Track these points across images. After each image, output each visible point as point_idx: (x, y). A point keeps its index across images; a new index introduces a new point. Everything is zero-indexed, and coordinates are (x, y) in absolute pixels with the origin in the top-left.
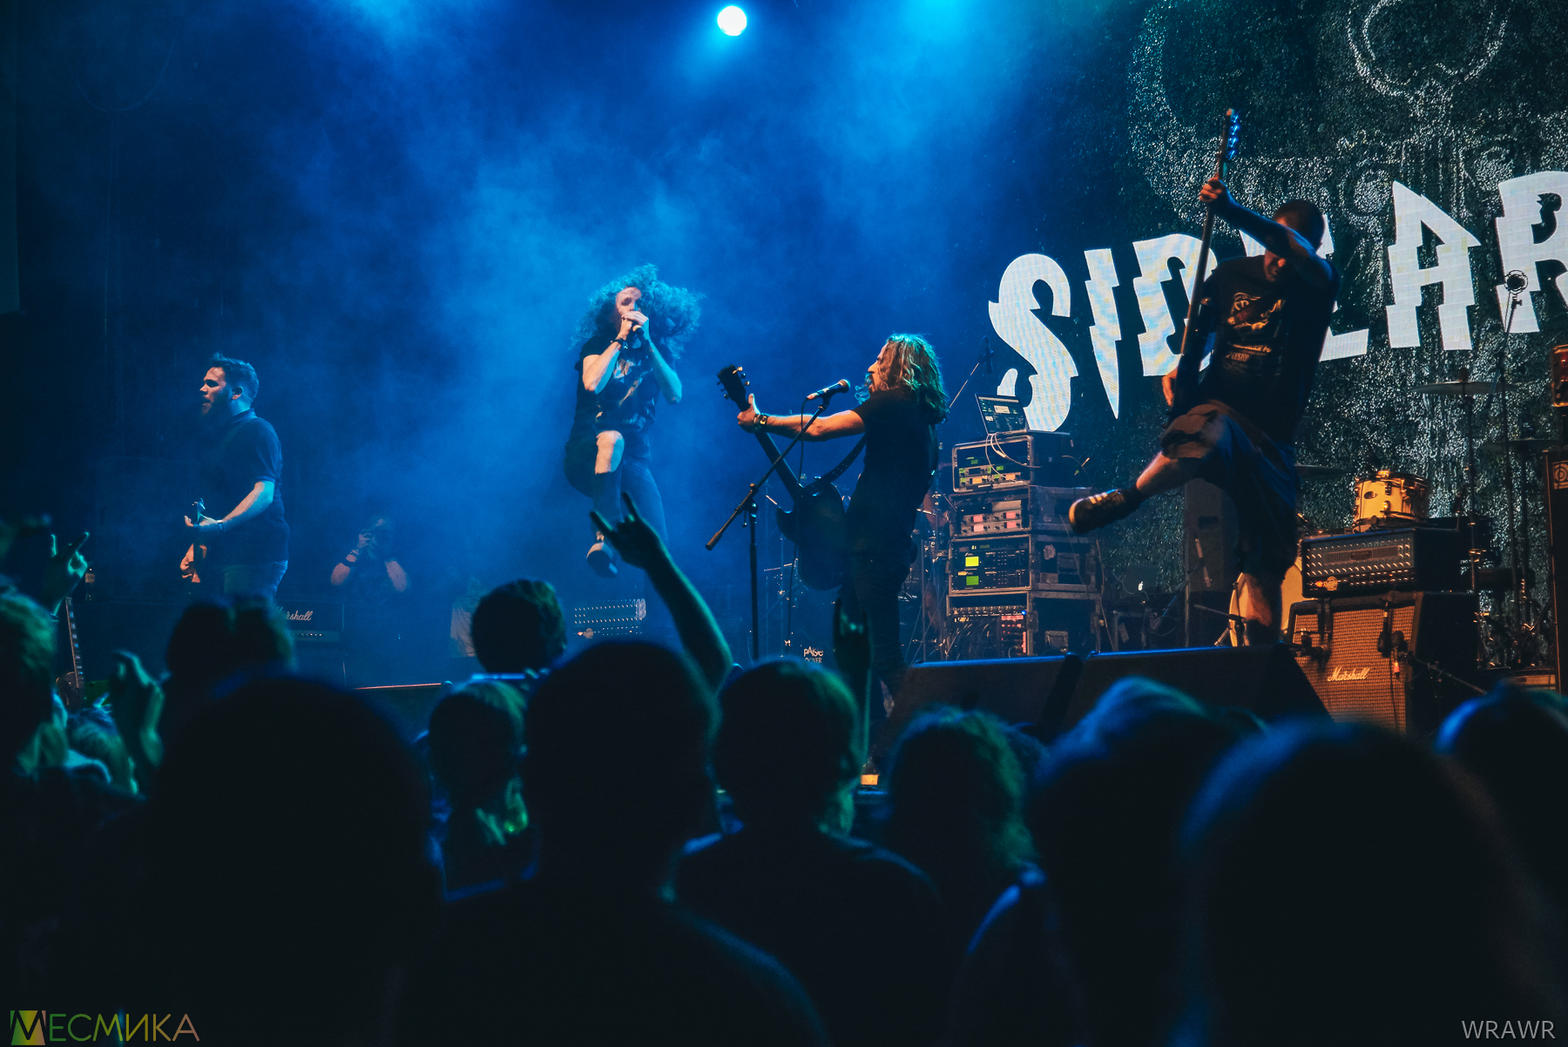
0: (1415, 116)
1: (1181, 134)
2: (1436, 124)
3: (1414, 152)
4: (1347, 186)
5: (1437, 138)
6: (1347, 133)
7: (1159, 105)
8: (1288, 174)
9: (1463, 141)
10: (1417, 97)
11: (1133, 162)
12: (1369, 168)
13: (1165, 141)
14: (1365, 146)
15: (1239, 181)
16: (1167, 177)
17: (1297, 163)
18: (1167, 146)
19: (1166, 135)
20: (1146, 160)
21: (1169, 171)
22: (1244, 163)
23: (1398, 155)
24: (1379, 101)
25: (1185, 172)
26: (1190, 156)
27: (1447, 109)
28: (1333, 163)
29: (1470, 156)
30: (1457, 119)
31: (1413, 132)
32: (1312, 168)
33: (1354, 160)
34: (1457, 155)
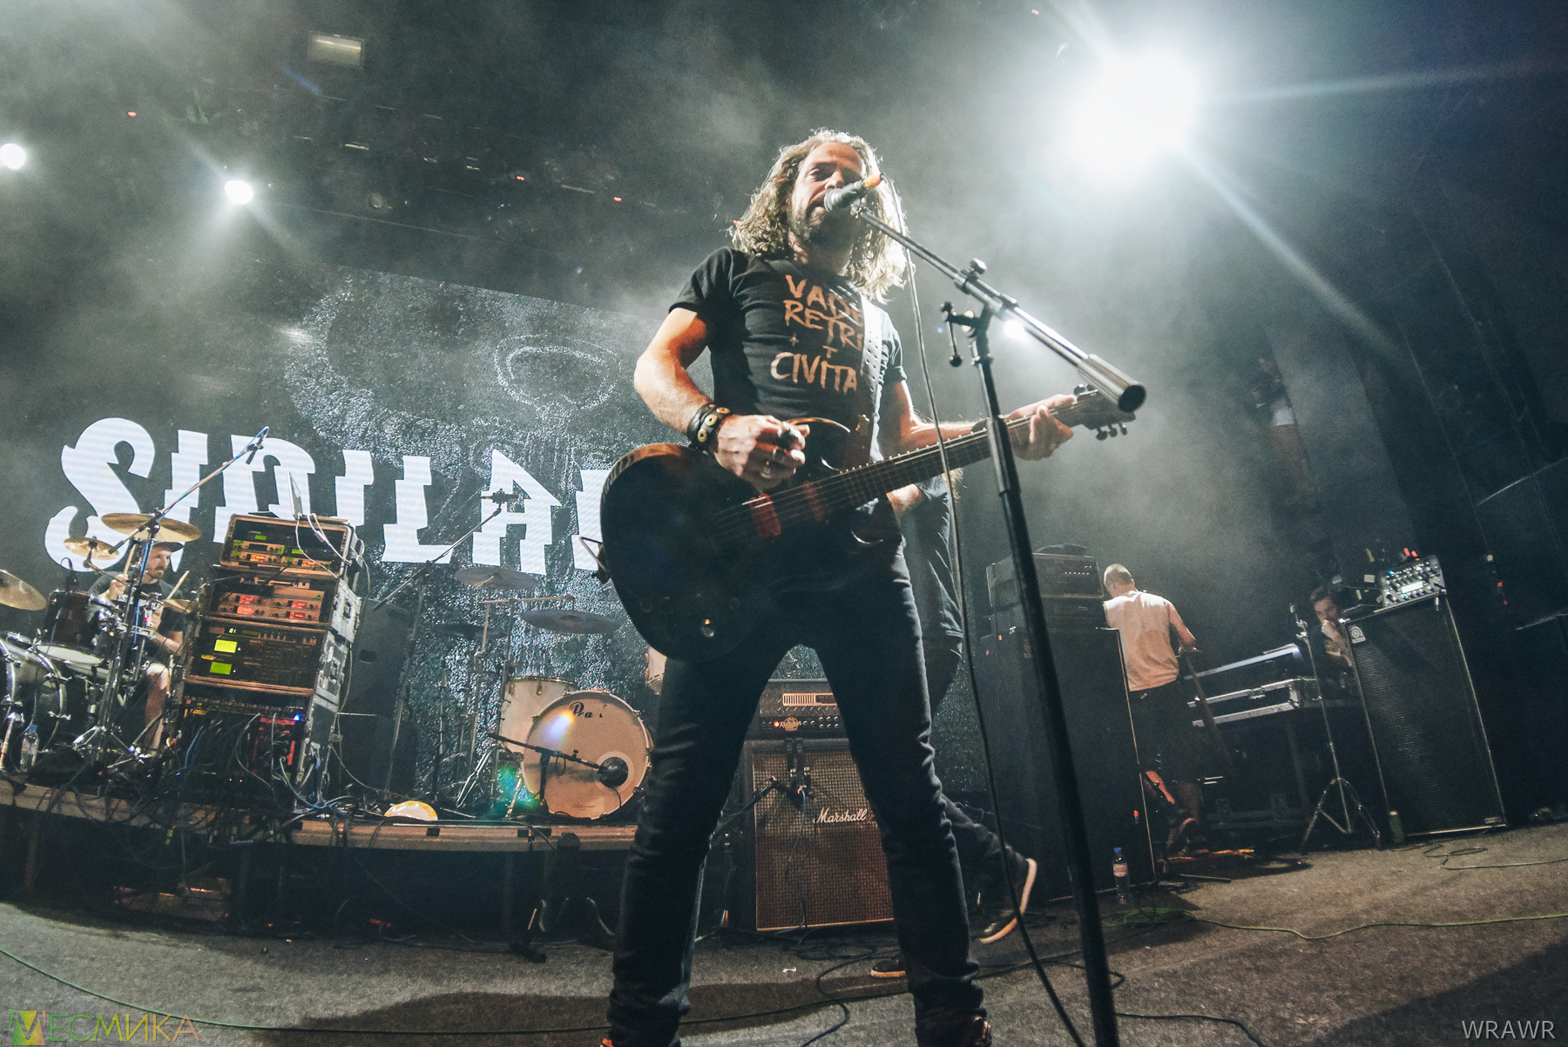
0: (540, 419)
1: (334, 379)
2: (555, 428)
3: (537, 441)
4: (477, 447)
5: (556, 437)
6: (484, 415)
7: (319, 355)
8: (429, 428)
9: (576, 443)
10: (543, 409)
11: (282, 385)
12: (498, 441)
13: (317, 380)
14: (496, 428)
15: (381, 422)
16: (313, 404)
17: (436, 424)
18: (318, 383)
19: (319, 376)
20: (295, 389)
21: (315, 400)
22: (387, 412)
23: (524, 439)
24: (514, 405)
25: (331, 405)
26: (340, 395)
27: (566, 422)
28: (467, 431)
29: (579, 453)
30: (574, 429)
31: (537, 428)
32: (449, 430)
33: (486, 434)
34: (570, 450)
